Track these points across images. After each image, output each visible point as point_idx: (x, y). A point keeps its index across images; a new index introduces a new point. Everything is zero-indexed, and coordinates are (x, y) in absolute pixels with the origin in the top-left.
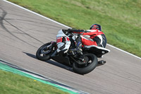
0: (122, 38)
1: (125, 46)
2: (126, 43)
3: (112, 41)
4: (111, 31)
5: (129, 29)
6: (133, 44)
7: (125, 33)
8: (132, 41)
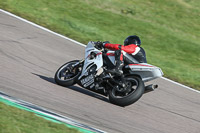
0: (78, 25)
1: (83, 37)
2: (83, 32)
3: (64, 30)
4: (62, 16)
5: (88, 12)
6: (94, 34)
7: (82, 17)
8: (93, 29)
